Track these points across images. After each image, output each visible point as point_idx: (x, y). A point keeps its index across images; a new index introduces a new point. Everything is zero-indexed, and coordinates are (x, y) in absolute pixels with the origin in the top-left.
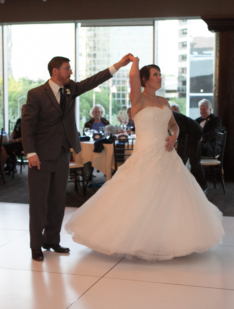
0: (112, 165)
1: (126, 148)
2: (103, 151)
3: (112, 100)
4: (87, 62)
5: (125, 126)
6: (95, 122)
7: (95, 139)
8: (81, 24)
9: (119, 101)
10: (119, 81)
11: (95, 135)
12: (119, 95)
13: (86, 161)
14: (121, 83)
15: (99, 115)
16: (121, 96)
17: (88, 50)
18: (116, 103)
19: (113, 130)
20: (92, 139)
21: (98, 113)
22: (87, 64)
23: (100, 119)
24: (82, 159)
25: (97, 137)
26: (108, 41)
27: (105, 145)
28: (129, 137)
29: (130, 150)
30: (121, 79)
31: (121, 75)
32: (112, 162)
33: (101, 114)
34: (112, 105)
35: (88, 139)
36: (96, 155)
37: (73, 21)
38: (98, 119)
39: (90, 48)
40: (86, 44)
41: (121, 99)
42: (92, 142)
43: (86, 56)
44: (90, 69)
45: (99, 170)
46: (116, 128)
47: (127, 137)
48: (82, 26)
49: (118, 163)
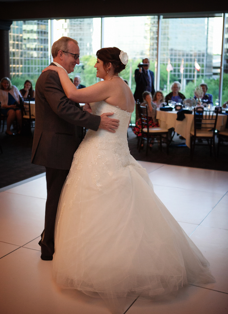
0: (191, 130)
1: (204, 118)
2: (184, 120)
3: (170, 74)
4: (150, 44)
5: (200, 100)
6: (174, 95)
7: (176, 110)
8: (163, 16)
9: (175, 75)
10: (175, 59)
11: (176, 106)
12: (175, 71)
13: (169, 127)
14: (177, 60)
15: (177, 90)
16: (177, 71)
17: (152, 34)
18: (173, 77)
19: (191, 102)
20: (174, 110)
21: (176, 88)
22: (151, 46)
23: (177, 93)
24: (167, 125)
25: (178, 108)
26: (168, 27)
27: (186, 115)
28: (205, 109)
29: (207, 119)
30: (177, 57)
31: (177, 54)
32: (191, 128)
33: (178, 89)
34: (170, 78)
35: (171, 109)
36: (179, 123)
37: (157, 14)
38: (176, 93)
39: (154, 32)
40: (151, 30)
41: (177, 73)
42: (174, 112)
43: (151, 39)
44: (153, 49)
45: (179, 133)
46: (193, 101)
47: (203, 108)
48: (164, 18)
49: (197, 130)
